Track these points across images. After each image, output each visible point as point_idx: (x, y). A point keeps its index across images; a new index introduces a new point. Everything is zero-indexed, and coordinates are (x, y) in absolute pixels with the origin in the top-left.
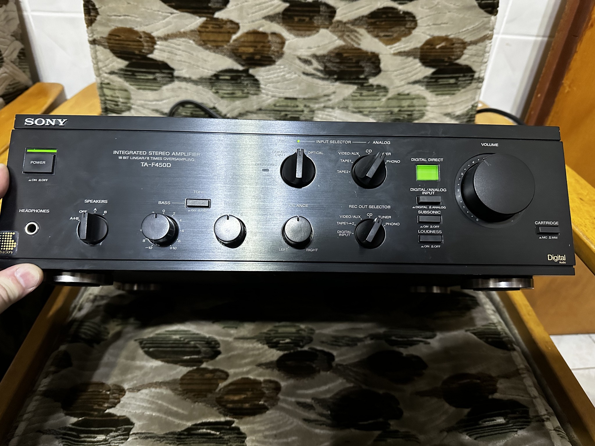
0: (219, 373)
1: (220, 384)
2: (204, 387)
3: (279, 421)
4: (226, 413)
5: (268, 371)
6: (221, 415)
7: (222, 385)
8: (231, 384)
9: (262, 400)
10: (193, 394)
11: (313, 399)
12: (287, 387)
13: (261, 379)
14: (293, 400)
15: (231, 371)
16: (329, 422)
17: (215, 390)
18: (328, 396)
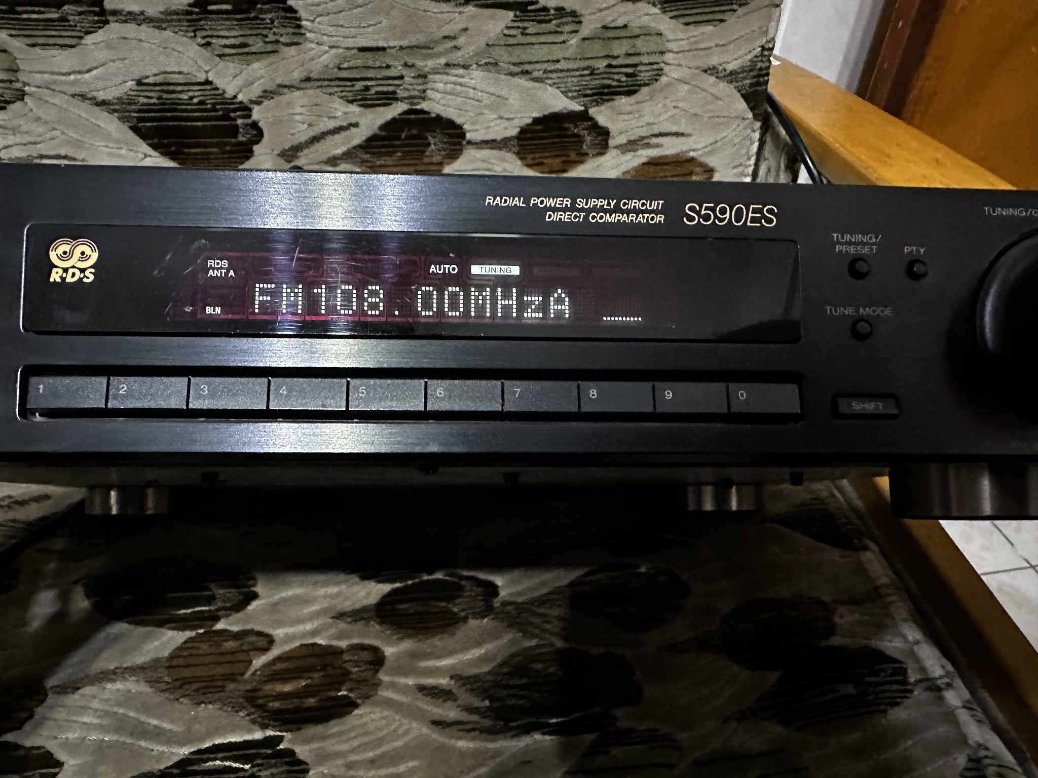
0: (252, 639)
1: (254, 662)
2: (218, 670)
3: (380, 729)
4: (266, 721)
5: (359, 626)
6: (256, 727)
7: (259, 661)
8: (279, 659)
9: (345, 688)
10: (195, 686)
11: (451, 677)
12: (398, 657)
13: (343, 644)
14: (410, 682)
15: (279, 633)
16: (487, 723)
17: (243, 675)
18: (486, 669)
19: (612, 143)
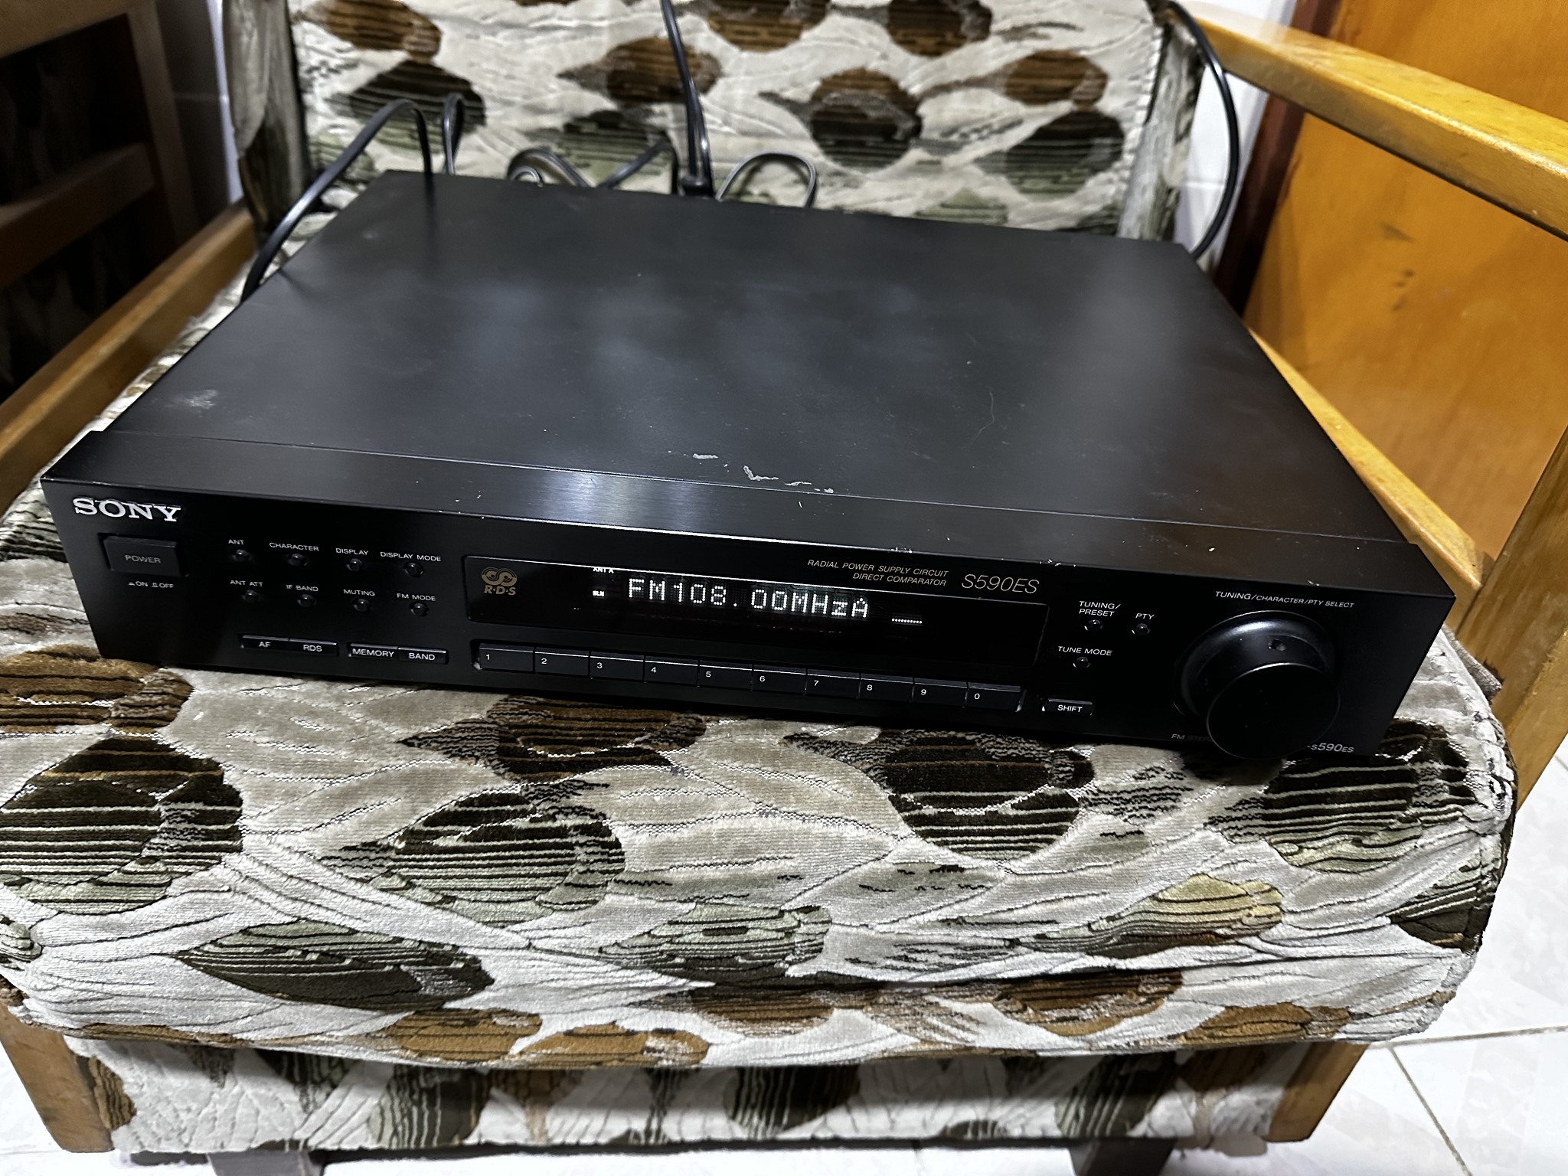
19: (994, 27)
